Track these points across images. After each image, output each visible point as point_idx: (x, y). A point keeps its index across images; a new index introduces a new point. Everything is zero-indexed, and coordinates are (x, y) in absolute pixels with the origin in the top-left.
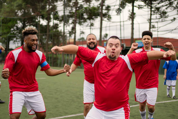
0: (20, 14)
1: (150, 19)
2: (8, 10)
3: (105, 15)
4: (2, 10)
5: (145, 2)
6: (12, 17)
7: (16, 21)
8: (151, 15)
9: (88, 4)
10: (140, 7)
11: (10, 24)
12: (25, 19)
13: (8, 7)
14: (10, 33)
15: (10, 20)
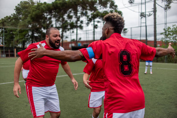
0: (30, 26)
2: (22, 24)
4: (19, 24)
6: (25, 29)
7: (28, 31)
9: (70, 20)
10: (98, 22)
11: (24, 33)
12: (33, 30)
13: (22, 23)
14: (24, 38)
15: (24, 31)
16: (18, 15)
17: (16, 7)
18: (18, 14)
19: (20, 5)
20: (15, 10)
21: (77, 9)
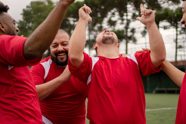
1: (177, 39)
3: (130, 38)
5: (171, 22)
8: (177, 35)
9: (113, 27)
16: (26, 24)
17: (24, 10)
18: (26, 20)
19: (29, 8)
20: (21, 14)
21: (126, 8)
